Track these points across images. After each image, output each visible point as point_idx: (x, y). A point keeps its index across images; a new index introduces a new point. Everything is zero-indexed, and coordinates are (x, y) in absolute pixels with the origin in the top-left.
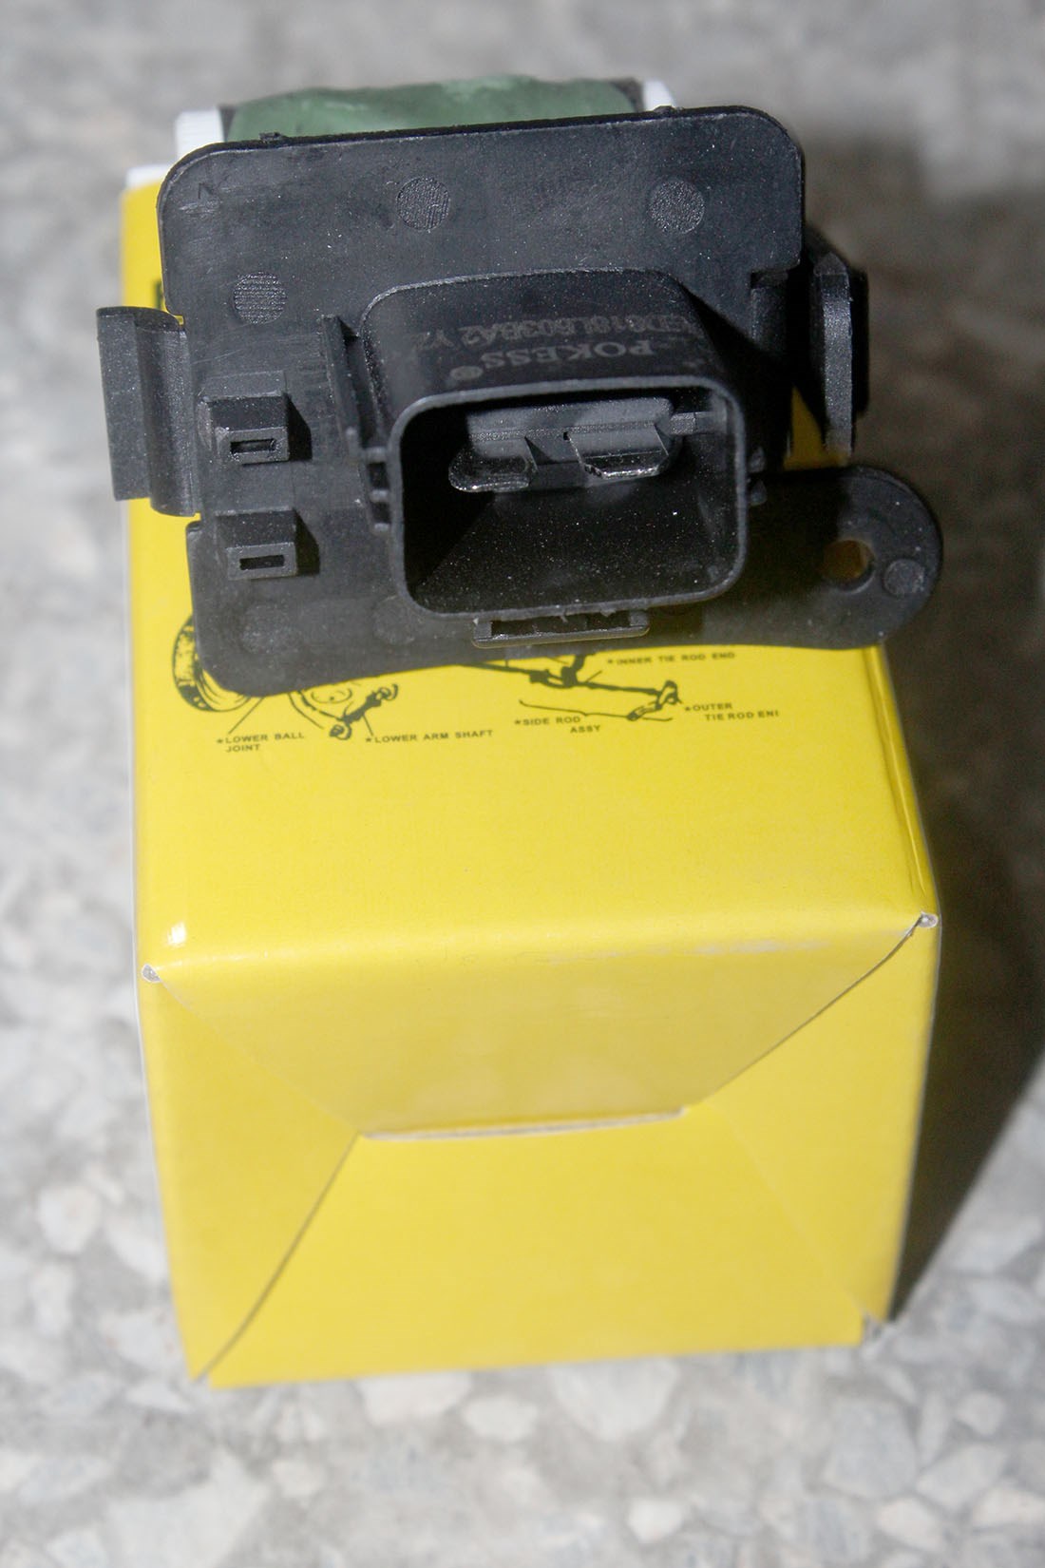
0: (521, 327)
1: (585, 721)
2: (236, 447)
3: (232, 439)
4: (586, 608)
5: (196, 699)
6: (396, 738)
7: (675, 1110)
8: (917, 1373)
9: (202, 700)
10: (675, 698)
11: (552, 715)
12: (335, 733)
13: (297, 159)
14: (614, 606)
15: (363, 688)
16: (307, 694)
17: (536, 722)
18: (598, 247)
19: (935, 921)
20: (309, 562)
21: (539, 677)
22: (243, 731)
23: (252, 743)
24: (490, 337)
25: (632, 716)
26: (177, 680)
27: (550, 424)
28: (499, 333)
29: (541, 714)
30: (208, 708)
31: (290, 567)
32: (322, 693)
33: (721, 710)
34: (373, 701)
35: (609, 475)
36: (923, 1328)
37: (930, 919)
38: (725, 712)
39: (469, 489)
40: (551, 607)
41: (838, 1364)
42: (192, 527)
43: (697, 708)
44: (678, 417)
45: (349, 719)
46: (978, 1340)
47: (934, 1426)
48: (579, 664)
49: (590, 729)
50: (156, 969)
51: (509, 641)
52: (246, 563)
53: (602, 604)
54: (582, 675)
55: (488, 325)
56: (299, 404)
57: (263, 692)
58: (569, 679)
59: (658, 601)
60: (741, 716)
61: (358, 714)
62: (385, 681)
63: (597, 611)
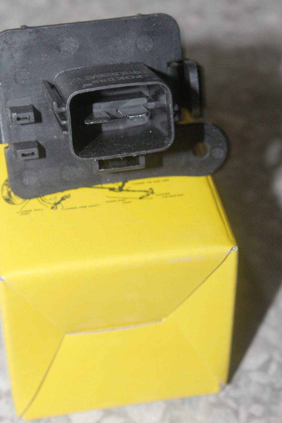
0: (102, 75)
1: (127, 200)
2: (18, 119)
3: (17, 117)
4: (128, 155)
5: (9, 202)
6: (71, 208)
7: (160, 320)
8: (237, 400)
9: (11, 202)
10: (153, 192)
11: (117, 200)
12: (52, 208)
13: (32, 33)
14: (136, 154)
15: (59, 195)
16: (43, 198)
17: (112, 201)
18: (122, 56)
19: (236, 249)
20: (42, 153)
21: (112, 189)
22: (24, 209)
23: (27, 212)
24: (94, 78)
25: (141, 198)
26: (3, 197)
27: (112, 107)
28: (96, 77)
29: (113, 199)
30: (13, 204)
31: (36, 156)
32: (48, 197)
33: (167, 195)
34: (63, 199)
35: (132, 117)
36: (237, 387)
37: (235, 248)
38: (168, 195)
39: (90, 123)
40: (118, 155)
41: (212, 399)
42: (6, 148)
43: (160, 195)
44: (149, 104)
45: (56, 204)
46: (253, 390)
47: (243, 415)
48: (123, 185)
49: (128, 202)
50: (3, 277)
51: (104, 171)
52: (23, 155)
53: (133, 153)
54: (125, 188)
55: (93, 75)
56: (37, 107)
57: (30, 198)
58: (121, 189)
59: (149, 151)
60: (173, 196)
61: (59, 203)
62: (66, 193)
63: (131, 155)
